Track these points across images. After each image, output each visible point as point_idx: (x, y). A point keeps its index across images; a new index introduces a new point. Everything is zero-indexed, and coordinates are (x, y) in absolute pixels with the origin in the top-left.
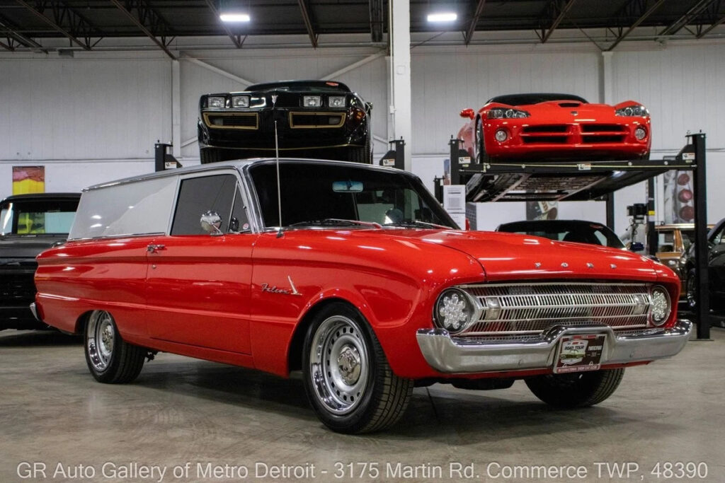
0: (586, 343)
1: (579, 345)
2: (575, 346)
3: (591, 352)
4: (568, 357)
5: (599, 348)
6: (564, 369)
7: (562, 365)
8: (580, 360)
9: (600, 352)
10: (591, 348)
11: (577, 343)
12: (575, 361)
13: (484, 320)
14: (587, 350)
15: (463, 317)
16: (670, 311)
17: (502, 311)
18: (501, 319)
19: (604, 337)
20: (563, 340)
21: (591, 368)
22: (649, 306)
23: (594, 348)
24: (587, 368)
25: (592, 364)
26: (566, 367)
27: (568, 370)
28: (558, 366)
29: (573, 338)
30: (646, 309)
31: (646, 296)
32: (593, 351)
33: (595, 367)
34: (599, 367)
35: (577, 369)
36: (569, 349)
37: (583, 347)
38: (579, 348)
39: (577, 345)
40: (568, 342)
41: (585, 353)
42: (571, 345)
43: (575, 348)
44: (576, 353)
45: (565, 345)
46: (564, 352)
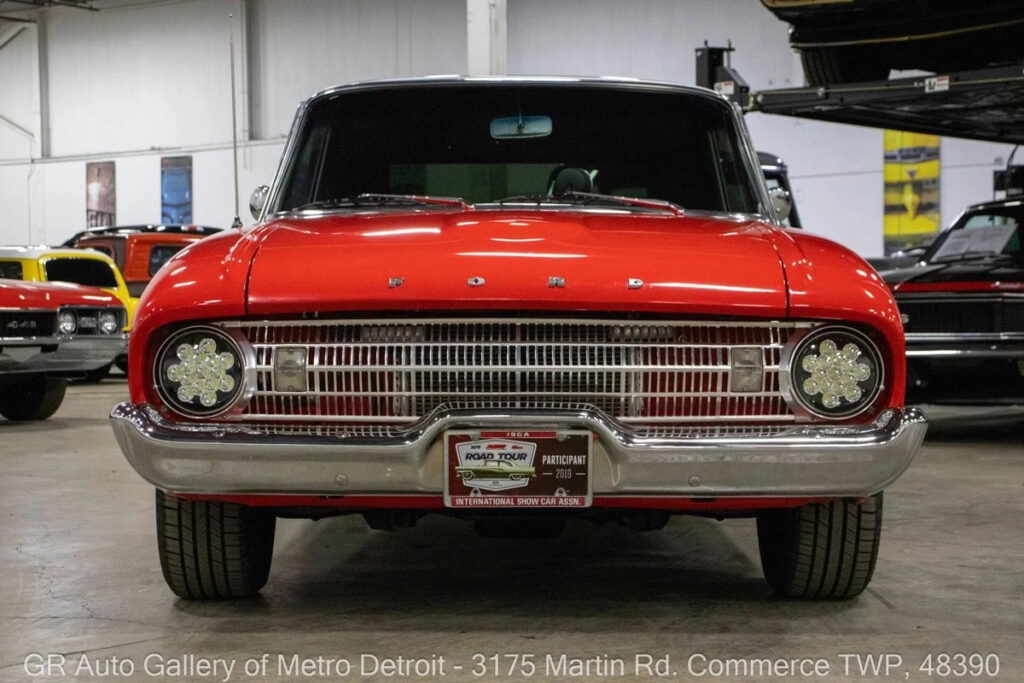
0: (530, 449)
1: (509, 449)
2: (495, 452)
3: (553, 468)
4: (481, 474)
5: (578, 460)
6: (475, 501)
7: (467, 491)
8: (524, 482)
9: (584, 468)
10: (550, 460)
11: (503, 447)
12: (506, 484)
13: (274, 392)
14: (537, 462)
15: (228, 384)
16: (882, 387)
17: (311, 374)
18: (317, 391)
19: (587, 437)
20: (451, 437)
21: (561, 502)
22: (776, 374)
23: (562, 459)
24: (549, 502)
25: (564, 495)
26: (479, 495)
27: (486, 502)
28: (451, 493)
29: (485, 436)
30: (772, 381)
31: (776, 350)
32: (560, 466)
33: (574, 502)
34: (588, 502)
35: (515, 501)
36: (479, 458)
37: (522, 457)
38: (512, 457)
39: (502, 451)
40: (473, 443)
41: (533, 469)
42: (483, 449)
43: (497, 457)
44: (505, 467)
45: (463, 449)
46: (465, 465)
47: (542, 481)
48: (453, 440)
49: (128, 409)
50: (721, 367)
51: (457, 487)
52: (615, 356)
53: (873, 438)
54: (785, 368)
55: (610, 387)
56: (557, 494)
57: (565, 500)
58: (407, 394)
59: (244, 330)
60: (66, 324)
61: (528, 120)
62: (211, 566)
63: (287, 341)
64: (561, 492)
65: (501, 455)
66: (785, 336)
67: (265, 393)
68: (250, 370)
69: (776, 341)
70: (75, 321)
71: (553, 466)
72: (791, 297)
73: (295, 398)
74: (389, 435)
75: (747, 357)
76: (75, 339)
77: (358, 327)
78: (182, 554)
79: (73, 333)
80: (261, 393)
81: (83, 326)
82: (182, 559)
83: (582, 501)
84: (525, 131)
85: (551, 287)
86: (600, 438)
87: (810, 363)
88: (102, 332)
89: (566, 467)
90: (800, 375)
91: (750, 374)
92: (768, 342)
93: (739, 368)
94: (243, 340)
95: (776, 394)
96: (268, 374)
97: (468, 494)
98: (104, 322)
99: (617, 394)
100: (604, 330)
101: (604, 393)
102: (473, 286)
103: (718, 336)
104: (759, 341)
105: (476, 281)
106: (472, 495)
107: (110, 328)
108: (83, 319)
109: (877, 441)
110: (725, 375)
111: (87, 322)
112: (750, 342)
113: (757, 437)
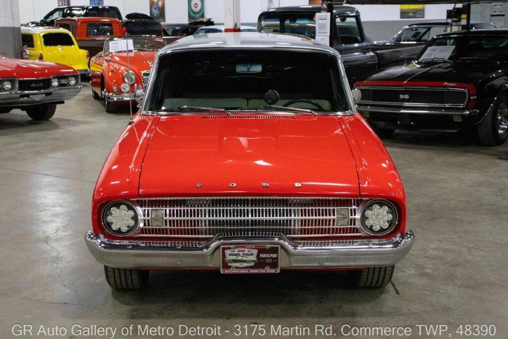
0: (255, 252)
1: (246, 252)
2: (241, 253)
3: (264, 259)
4: (235, 261)
5: (275, 256)
6: (233, 271)
7: (230, 267)
8: (253, 264)
9: (277, 259)
10: (263, 256)
11: (244, 251)
12: (245, 265)
13: (150, 227)
14: (258, 256)
15: (132, 223)
16: (397, 223)
17: (166, 221)
18: (168, 227)
19: (278, 247)
20: (223, 248)
21: (267, 271)
22: (355, 219)
23: (268, 256)
24: (262, 271)
25: (269, 268)
26: (235, 269)
27: (237, 271)
28: (223, 268)
29: (236, 247)
30: (353, 221)
31: (355, 209)
32: (267, 258)
33: (273, 271)
34: (278, 271)
35: (249, 271)
36: (234, 255)
37: (252, 254)
38: (248, 255)
39: (243, 253)
40: (232, 250)
41: (256, 259)
42: (236, 252)
43: (241, 255)
44: (245, 258)
45: (228, 252)
46: (229, 258)
47: (260, 263)
48: (224, 249)
49: (92, 236)
50: (332, 217)
51: (226, 265)
52: (289, 213)
53: (391, 246)
54: (358, 216)
55: (287, 224)
56: (266, 268)
57: (269, 270)
58: (205, 228)
59: (138, 201)
60: (55, 83)
61: (252, 66)
62: (126, 281)
63: (155, 207)
64: (267, 267)
65: (243, 254)
66: (358, 203)
67: (147, 227)
68: (141, 220)
69: (354, 205)
70: (59, 81)
71: (264, 258)
72: (361, 188)
73: (159, 229)
74: (198, 246)
75: (343, 212)
76: (59, 89)
77: (184, 200)
78: (115, 277)
79: (58, 86)
80: (145, 227)
81: (62, 83)
82: (115, 279)
83: (276, 271)
84: (251, 70)
85: (263, 187)
86: (283, 247)
87: (368, 213)
88: (70, 85)
89: (269, 258)
90: (364, 218)
91: (344, 220)
92: (351, 206)
93: (339, 217)
94: (137, 206)
95: (354, 226)
96: (148, 221)
97: (230, 268)
98: (71, 80)
99: (290, 227)
100: (285, 201)
101: (285, 227)
102: (231, 187)
103: (331, 204)
104: (348, 206)
105: (233, 185)
106: (232, 269)
107: (73, 83)
108: (62, 80)
109: (393, 247)
110: (334, 220)
111: (63, 81)
112: (344, 206)
113: (346, 246)
